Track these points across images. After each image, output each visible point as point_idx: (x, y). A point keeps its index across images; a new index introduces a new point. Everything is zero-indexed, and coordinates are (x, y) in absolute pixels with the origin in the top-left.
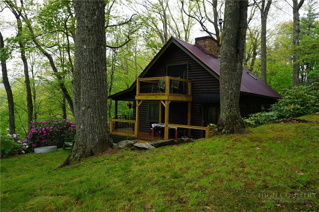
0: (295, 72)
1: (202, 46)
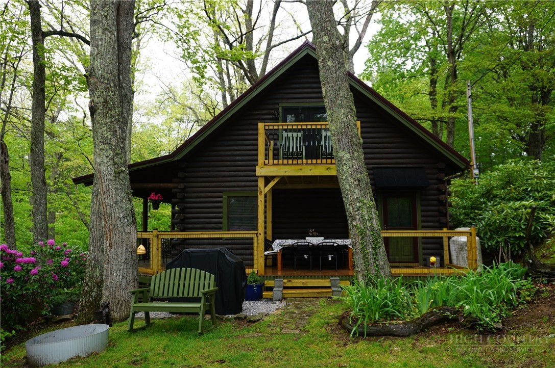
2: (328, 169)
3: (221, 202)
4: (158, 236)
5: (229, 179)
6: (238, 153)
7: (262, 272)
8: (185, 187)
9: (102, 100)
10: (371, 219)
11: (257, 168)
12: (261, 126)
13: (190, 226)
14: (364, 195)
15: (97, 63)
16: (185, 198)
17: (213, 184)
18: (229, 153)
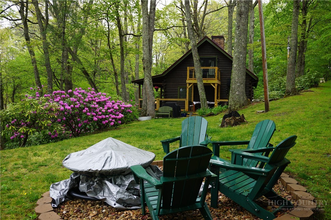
0: (251, 62)
1: (217, 43)
2: (207, 81)
3: (177, 89)
4: (158, 100)
5: (180, 82)
6: (183, 73)
7: (187, 110)
8: (166, 84)
9: (146, 66)
10: (204, 96)
11: (187, 81)
12: (188, 68)
13: (168, 97)
14: (202, 91)
15: (145, 56)
16: (166, 88)
17: (175, 83)
18: (180, 73)
